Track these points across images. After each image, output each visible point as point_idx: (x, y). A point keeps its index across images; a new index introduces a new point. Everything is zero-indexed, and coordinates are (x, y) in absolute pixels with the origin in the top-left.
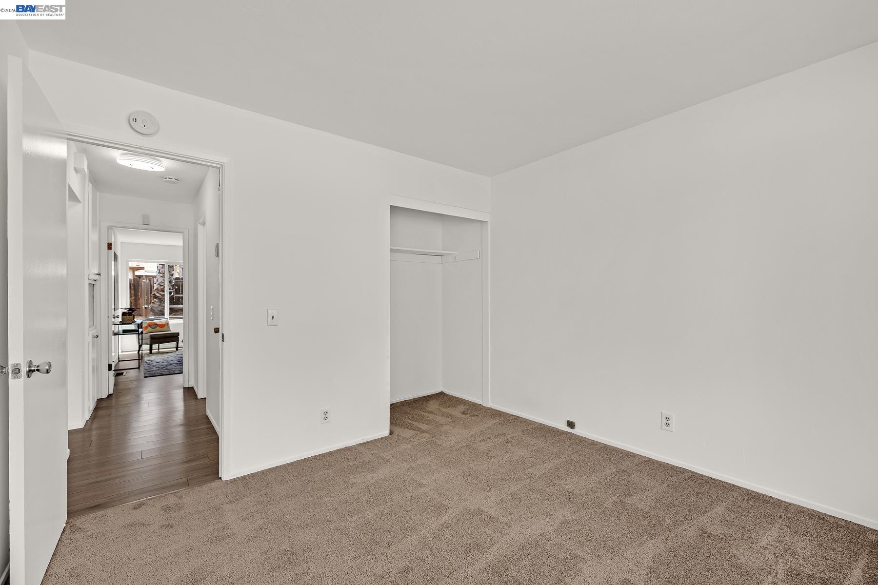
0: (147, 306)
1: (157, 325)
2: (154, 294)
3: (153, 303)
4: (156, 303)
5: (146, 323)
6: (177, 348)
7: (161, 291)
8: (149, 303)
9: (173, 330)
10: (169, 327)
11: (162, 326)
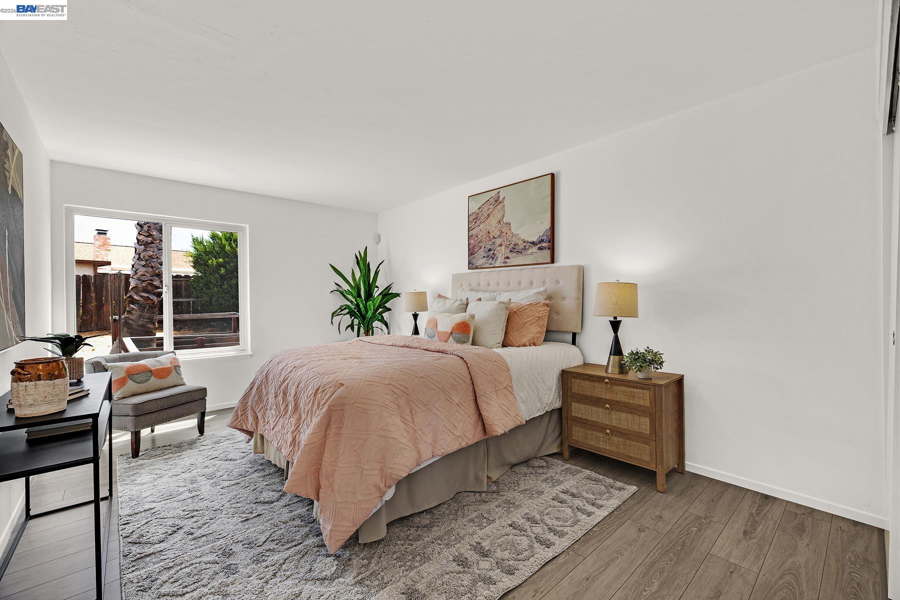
0: (117, 317)
1: (150, 372)
2: (131, 297)
3: (129, 312)
4: (134, 312)
5: (121, 368)
6: (201, 428)
7: (142, 292)
8: (122, 311)
9: (191, 381)
10: (179, 374)
11: (163, 373)
